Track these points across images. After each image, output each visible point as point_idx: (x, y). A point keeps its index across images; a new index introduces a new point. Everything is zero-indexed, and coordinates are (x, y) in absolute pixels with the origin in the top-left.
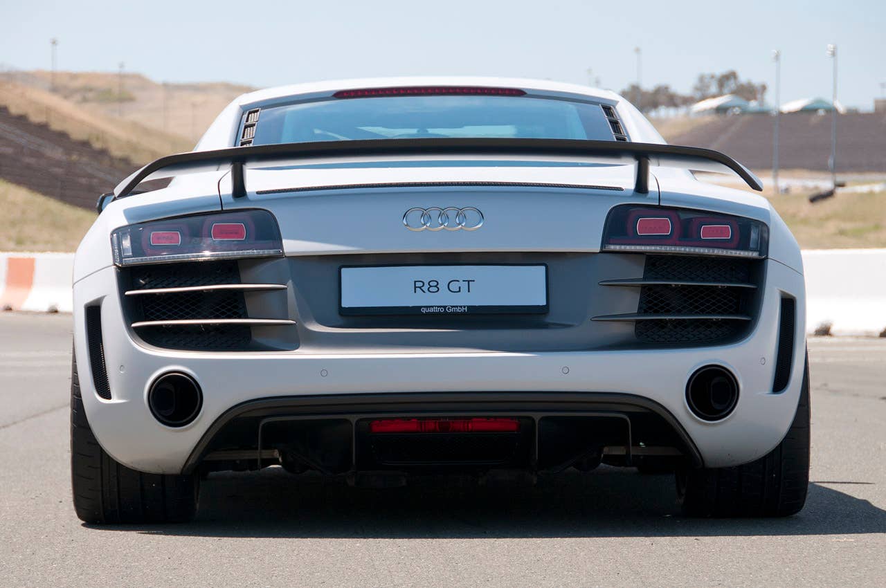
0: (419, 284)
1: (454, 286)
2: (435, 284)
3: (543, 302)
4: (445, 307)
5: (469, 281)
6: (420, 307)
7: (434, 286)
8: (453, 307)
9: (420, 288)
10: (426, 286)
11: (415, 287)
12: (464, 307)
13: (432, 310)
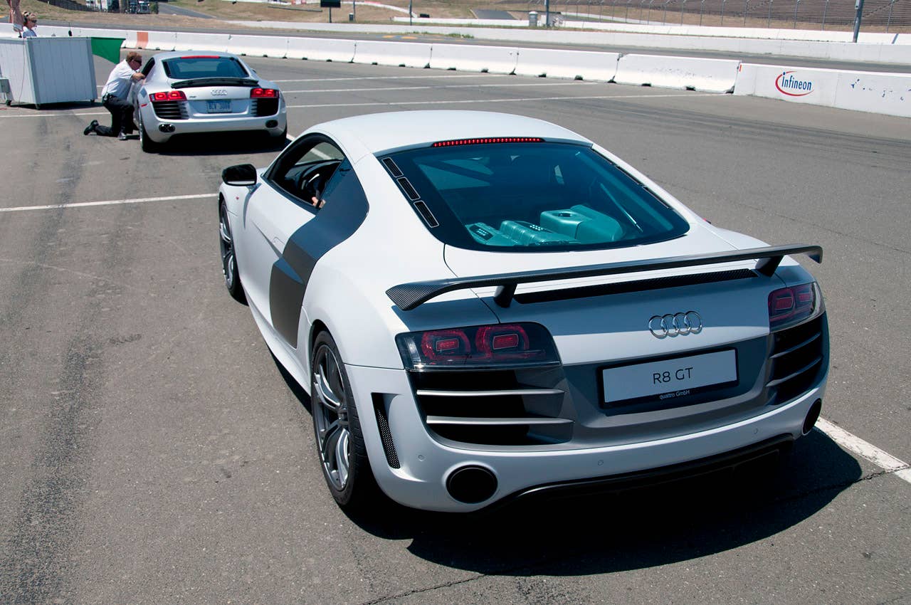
0: (657, 376)
1: (680, 376)
2: (668, 374)
3: (735, 379)
4: (675, 392)
5: (689, 369)
6: (658, 395)
7: (666, 376)
8: (680, 391)
9: (657, 379)
10: (662, 377)
11: (655, 379)
12: (687, 390)
13: (667, 396)
